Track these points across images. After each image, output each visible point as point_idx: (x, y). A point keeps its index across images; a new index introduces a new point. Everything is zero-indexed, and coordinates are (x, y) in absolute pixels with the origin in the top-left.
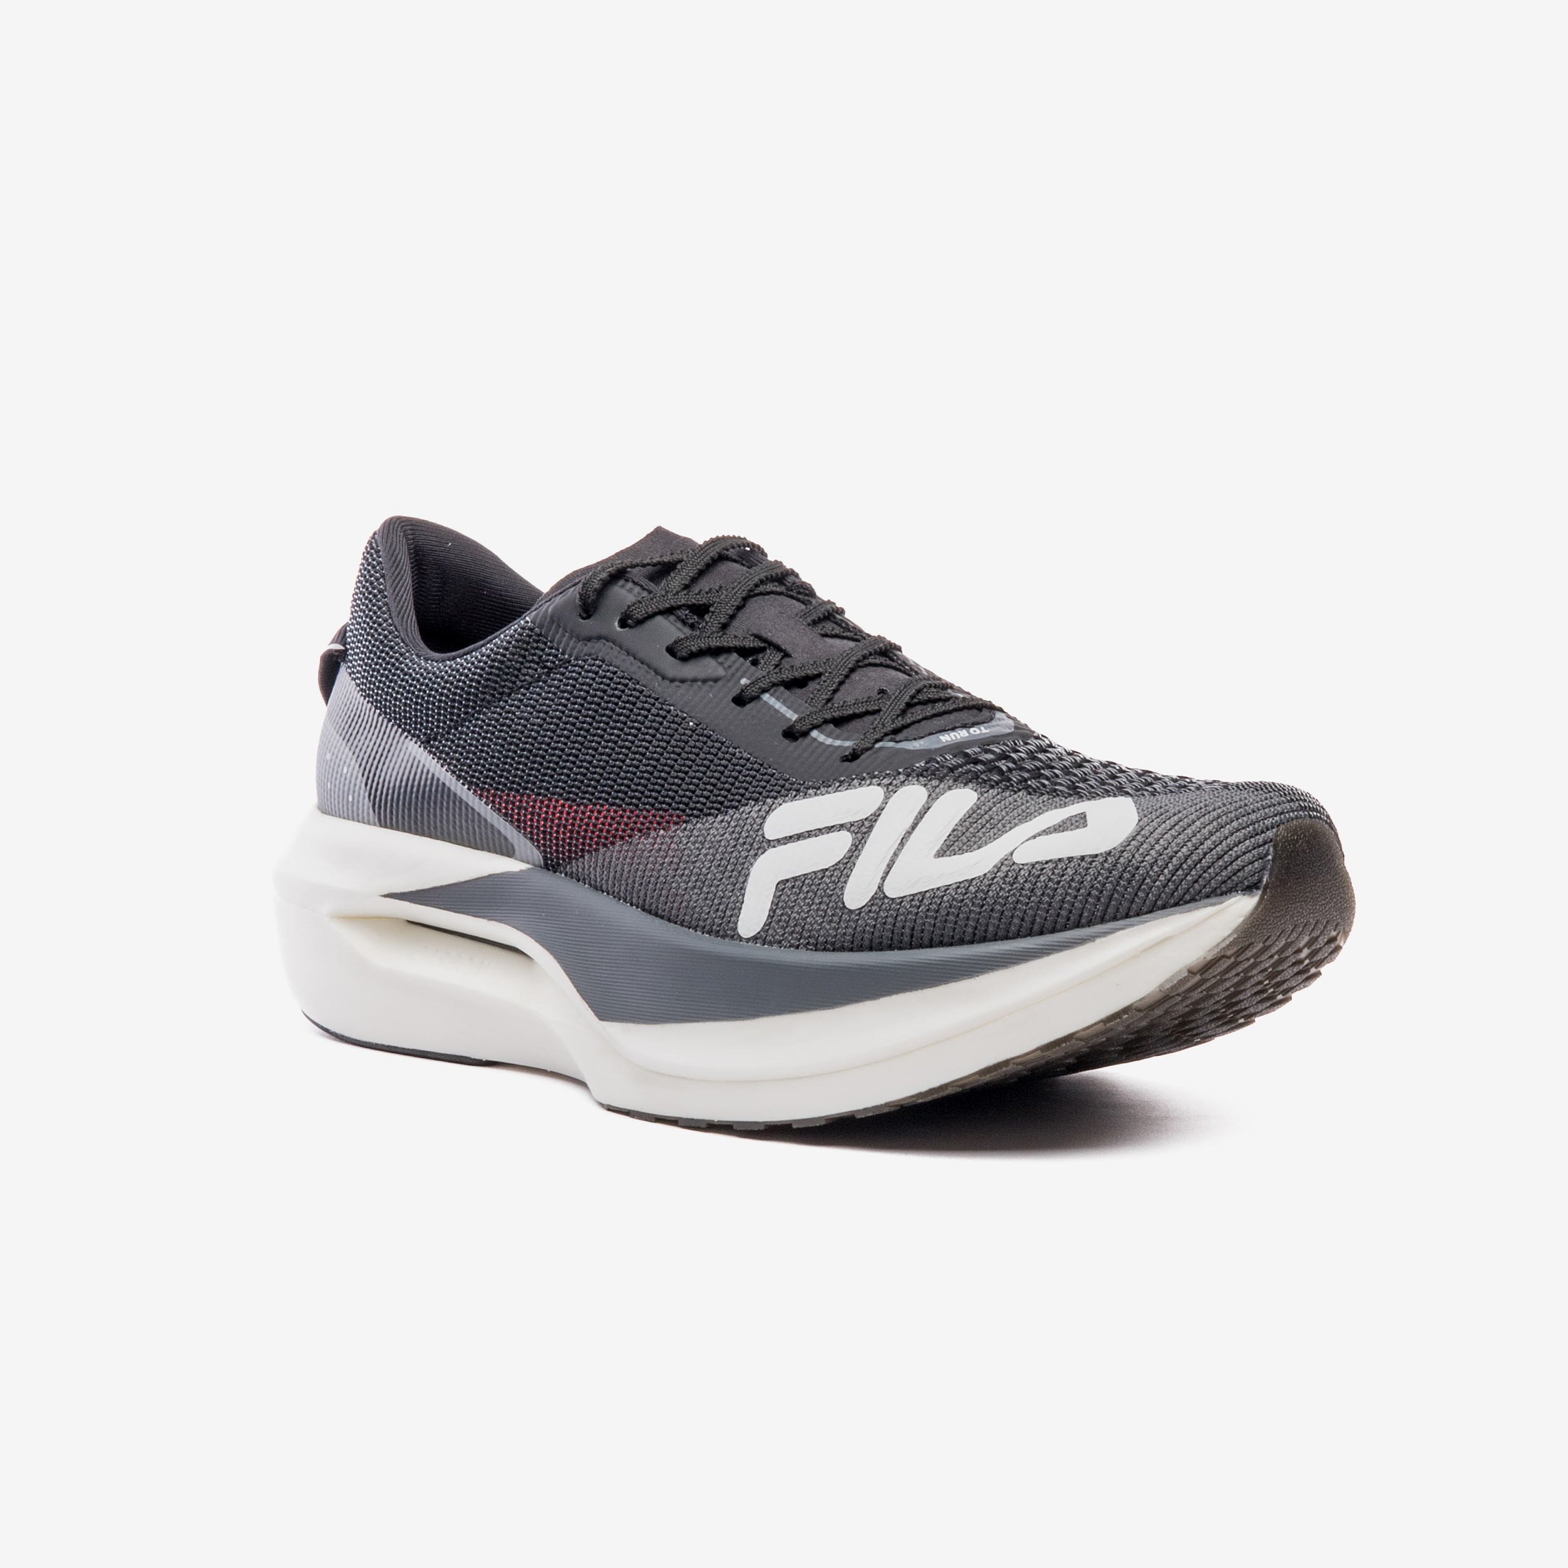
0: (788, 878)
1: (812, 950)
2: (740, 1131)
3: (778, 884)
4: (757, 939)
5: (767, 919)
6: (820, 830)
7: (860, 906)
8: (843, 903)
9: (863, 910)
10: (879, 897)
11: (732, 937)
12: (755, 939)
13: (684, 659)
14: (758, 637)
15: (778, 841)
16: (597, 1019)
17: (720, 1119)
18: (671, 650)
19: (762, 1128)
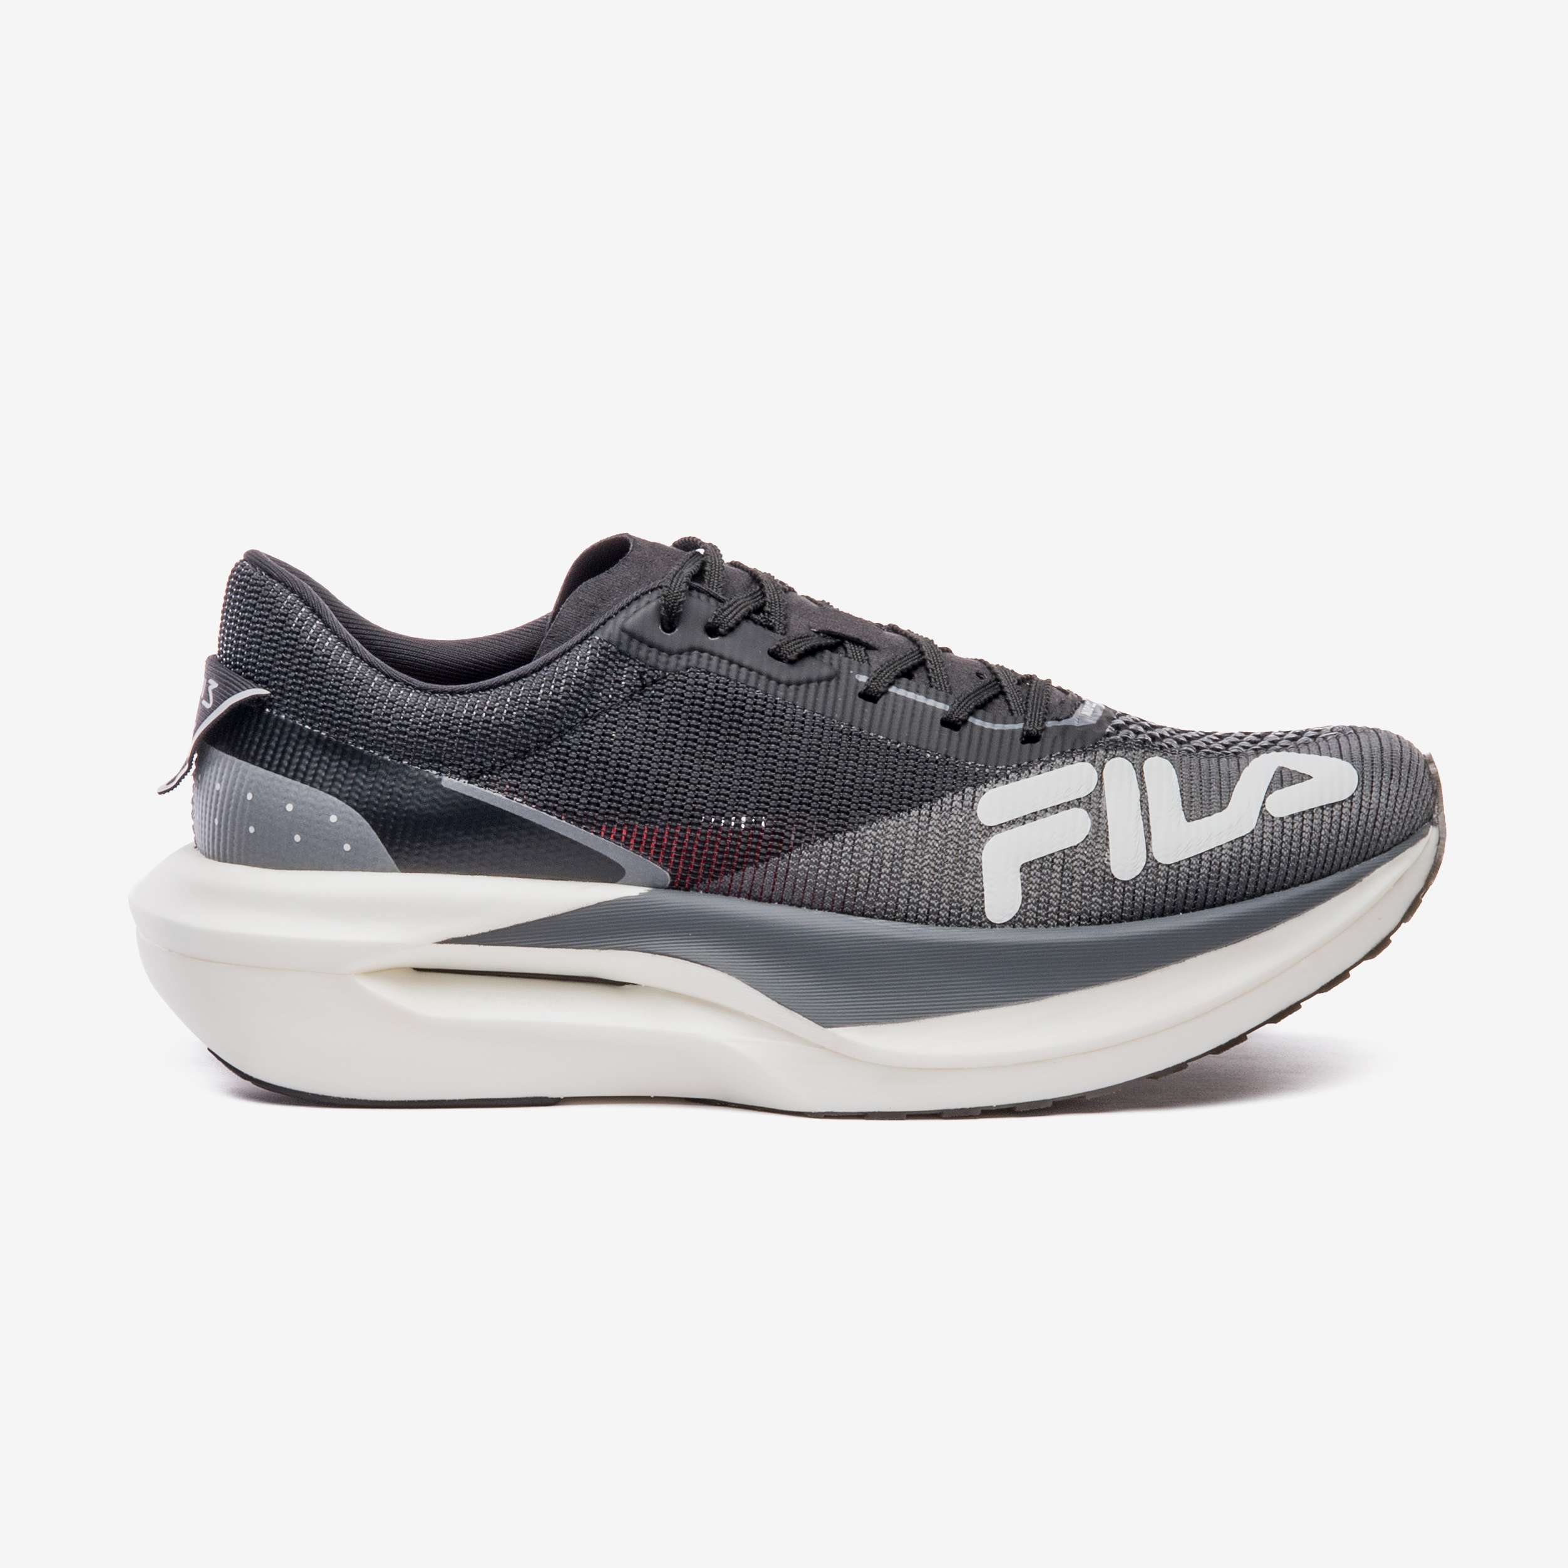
0: (1031, 859)
1: (1086, 925)
2: (1024, 1112)
3: (1023, 865)
4: (1016, 922)
5: (1022, 902)
6: (1046, 810)
7: (1134, 877)
8: (1113, 876)
9: (1138, 879)
10: (1152, 865)
11: (980, 925)
12: (1012, 923)
13: (792, 662)
14: (829, 634)
15: (1001, 826)
16: (819, 1028)
17: (999, 1104)
18: (775, 654)
19: (1050, 1105)
